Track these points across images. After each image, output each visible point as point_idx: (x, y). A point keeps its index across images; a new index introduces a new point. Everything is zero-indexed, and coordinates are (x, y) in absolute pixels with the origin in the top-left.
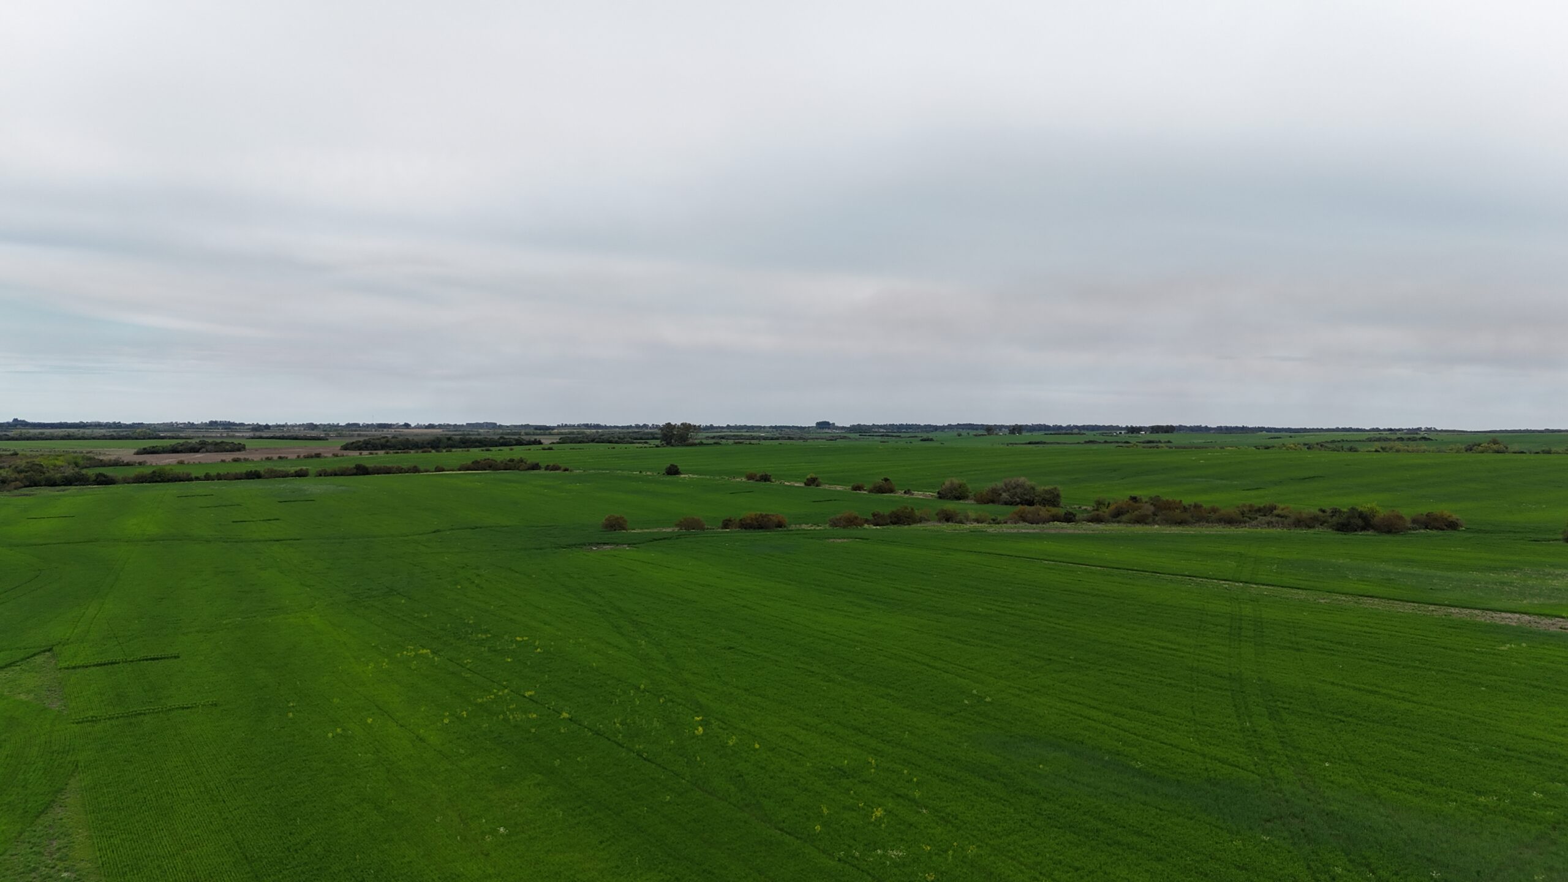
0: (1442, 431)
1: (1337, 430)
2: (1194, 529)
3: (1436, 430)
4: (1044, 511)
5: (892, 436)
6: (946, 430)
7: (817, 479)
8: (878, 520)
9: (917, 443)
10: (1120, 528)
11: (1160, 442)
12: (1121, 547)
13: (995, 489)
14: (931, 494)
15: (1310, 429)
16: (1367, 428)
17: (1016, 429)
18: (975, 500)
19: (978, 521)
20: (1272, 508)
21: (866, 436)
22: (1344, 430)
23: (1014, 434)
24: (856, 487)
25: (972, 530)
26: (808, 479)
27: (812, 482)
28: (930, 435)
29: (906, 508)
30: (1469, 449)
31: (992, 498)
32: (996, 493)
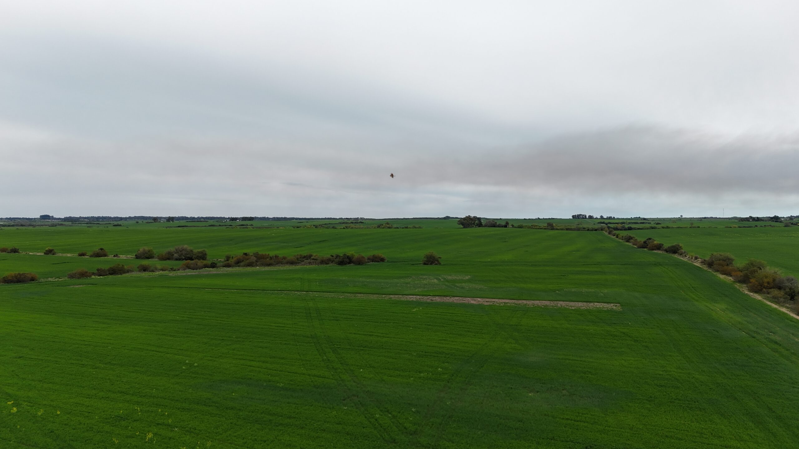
0: (366, 219)
1: (325, 219)
2: (276, 268)
3: (364, 219)
4: (200, 263)
5: (94, 223)
6: (128, 220)
7: (53, 250)
8: (101, 273)
9: (111, 228)
10: (240, 269)
11: (247, 225)
12: (244, 279)
13: (170, 252)
14: (131, 256)
15: (314, 218)
16: (338, 218)
17: (170, 219)
18: (158, 259)
19: (162, 270)
20: (310, 256)
21: (76, 223)
22: (328, 219)
23: (169, 221)
24: (81, 254)
25: (160, 275)
26: (46, 251)
27: (50, 252)
28: (119, 223)
29: (119, 265)
30: (379, 227)
31: (168, 257)
32: (171, 254)
